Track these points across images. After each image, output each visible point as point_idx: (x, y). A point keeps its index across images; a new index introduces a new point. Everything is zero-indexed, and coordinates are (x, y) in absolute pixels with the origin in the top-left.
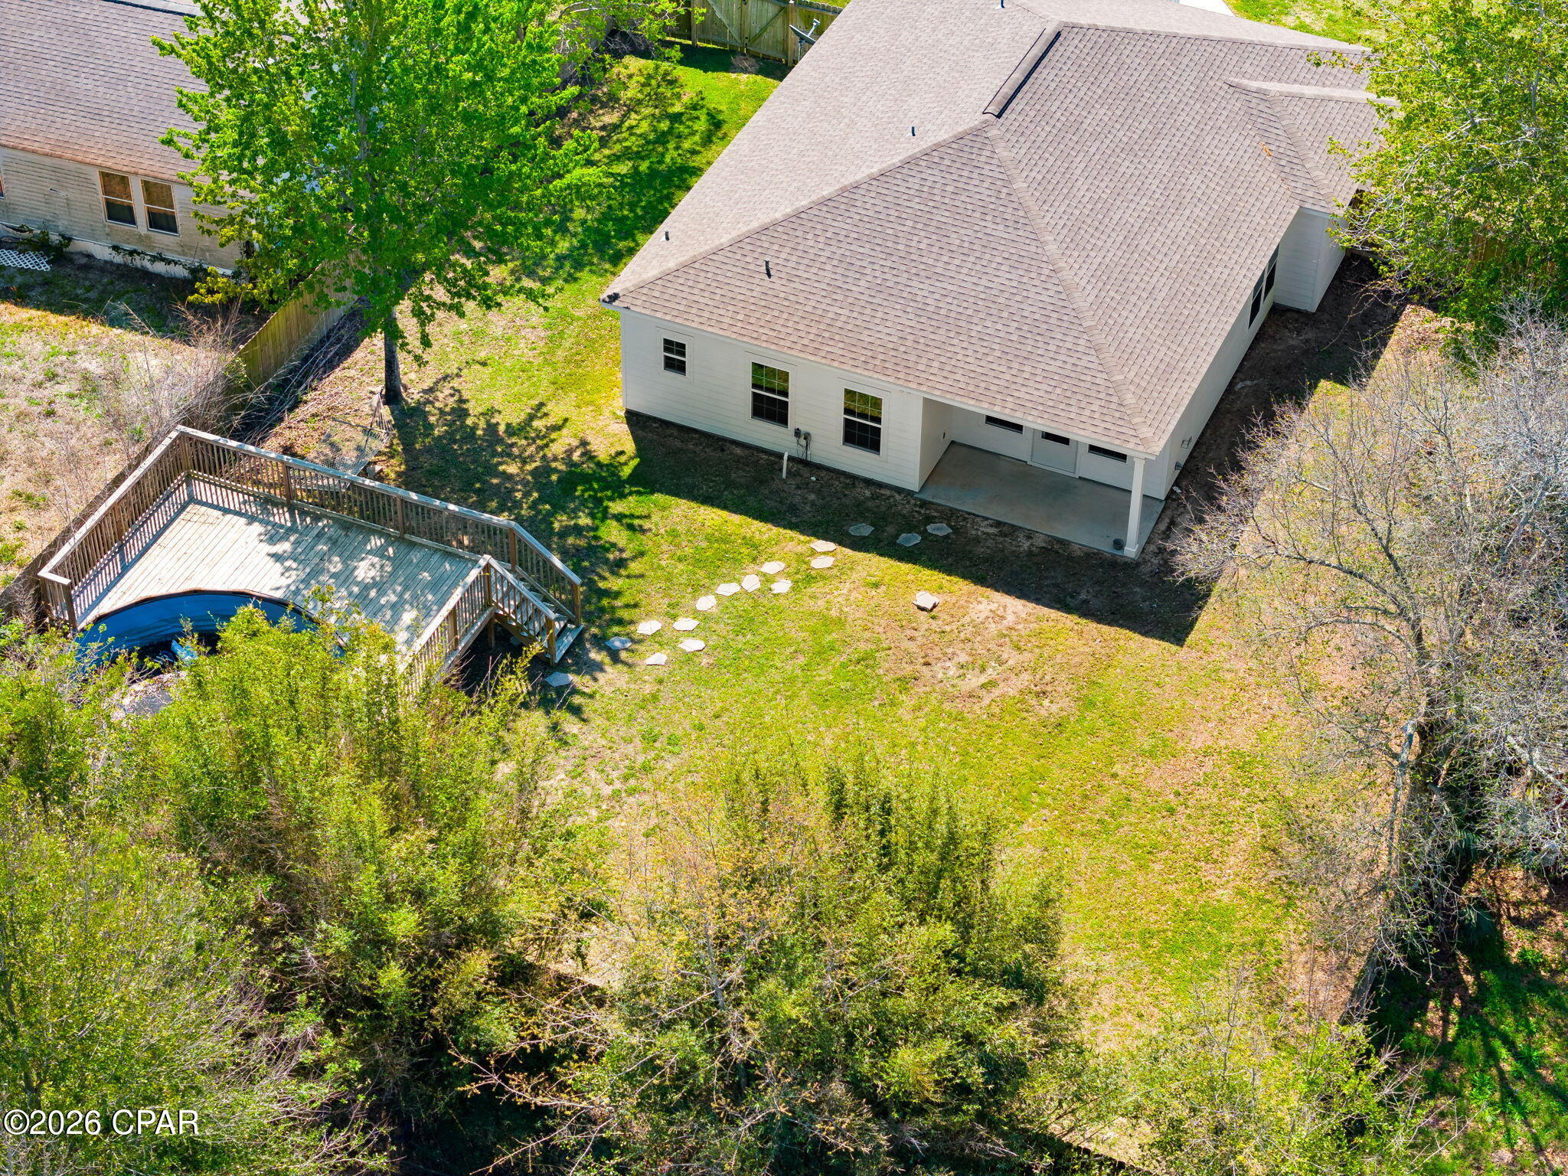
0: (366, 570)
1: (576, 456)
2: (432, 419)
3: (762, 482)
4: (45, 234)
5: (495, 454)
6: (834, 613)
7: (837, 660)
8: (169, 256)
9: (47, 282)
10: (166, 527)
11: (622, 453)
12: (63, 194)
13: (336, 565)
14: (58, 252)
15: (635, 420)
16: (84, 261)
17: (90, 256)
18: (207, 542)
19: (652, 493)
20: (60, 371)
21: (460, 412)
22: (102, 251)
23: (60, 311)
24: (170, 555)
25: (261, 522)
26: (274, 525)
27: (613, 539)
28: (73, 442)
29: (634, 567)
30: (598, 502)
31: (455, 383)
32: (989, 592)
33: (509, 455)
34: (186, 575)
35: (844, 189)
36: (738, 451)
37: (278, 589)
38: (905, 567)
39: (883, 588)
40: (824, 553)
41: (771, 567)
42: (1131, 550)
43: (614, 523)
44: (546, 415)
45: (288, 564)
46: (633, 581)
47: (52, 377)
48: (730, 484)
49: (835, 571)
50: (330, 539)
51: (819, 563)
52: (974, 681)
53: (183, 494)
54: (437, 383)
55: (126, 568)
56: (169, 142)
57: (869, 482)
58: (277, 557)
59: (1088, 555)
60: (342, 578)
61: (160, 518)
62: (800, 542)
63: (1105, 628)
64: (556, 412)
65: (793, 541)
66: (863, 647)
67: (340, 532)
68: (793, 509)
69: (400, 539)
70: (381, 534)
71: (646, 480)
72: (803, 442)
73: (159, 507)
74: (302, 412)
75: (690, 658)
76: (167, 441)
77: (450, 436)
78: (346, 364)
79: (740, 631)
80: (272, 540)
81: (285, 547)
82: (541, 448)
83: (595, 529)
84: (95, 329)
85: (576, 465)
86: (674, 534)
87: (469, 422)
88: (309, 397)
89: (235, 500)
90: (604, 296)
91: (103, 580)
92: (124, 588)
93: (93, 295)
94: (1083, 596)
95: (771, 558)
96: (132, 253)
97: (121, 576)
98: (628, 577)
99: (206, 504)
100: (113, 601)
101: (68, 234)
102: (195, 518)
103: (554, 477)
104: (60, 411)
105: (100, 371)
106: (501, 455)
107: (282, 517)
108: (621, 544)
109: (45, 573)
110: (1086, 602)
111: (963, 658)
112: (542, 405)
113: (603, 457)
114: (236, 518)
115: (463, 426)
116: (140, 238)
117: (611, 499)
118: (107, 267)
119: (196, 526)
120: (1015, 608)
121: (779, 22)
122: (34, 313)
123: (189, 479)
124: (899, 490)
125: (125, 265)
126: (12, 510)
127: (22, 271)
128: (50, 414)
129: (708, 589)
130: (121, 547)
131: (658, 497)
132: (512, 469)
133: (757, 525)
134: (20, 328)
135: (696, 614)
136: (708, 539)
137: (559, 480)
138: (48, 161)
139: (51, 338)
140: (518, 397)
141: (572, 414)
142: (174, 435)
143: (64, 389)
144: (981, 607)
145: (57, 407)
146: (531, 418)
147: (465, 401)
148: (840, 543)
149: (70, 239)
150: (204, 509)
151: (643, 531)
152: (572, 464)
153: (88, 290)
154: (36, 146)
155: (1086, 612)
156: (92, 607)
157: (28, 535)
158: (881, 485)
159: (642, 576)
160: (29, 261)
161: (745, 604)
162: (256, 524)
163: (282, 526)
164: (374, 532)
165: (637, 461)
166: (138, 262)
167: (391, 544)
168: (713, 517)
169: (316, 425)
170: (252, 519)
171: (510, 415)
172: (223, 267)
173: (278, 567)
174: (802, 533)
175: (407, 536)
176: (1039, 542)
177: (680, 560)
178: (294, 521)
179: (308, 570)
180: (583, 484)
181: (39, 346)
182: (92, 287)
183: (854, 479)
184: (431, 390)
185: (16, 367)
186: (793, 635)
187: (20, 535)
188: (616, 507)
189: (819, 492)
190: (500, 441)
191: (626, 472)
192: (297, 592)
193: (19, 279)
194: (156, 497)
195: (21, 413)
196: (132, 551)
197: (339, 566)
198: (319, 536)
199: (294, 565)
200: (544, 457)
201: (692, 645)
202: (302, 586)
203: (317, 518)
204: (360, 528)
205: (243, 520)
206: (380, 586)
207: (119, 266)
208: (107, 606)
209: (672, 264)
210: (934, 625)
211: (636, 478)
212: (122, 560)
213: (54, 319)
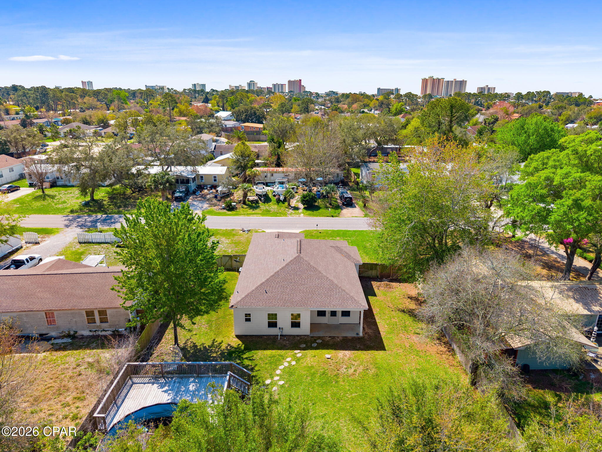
0: (192, 387)
1: (229, 348)
2: (189, 349)
3: (275, 342)
4: (69, 332)
5: (208, 353)
6: (310, 365)
7: (318, 376)
8: (106, 329)
9: (71, 344)
10: (128, 393)
11: (239, 344)
12: (74, 320)
13: (183, 389)
14: (73, 337)
15: (238, 337)
16: (81, 337)
17: (82, 335)
18: (142, 393)
19: (251, 351)
20: (80, 363)
21: (195, 346)
22: (86, 333)
23: (77, 349)
24: (131, 401)
25: (156, 383)
26: (160, 383)
27: (247, 364)
28: (89, 380)
29: (256, 368)
30: (240, 356)
31: (191, 340)
32: (339, 351)
33: (212, 352)
34: (138, 404)
35: (276, 273)
36: (265, 337)
37: (168, 400)
38: (318, 351)
39: (317, 357)
40: (299, 353)
41: (289, 359)
42: (361, 334)
43: (246, 360)
44: (216, 341)
45: (169, 392)
46: (258, 372)
47: (78, 365)
48: (268, 344)
49: (303, 356)
50: (178, 382)
51: (299, 355)
52: (351, 371)
53: (130, 382)
54: (186, 341)
55: (119, 408)
56: (113, 289)
57: (298, 336)
58: (165, 391)
59: (352, 338)
60: (186, 391)
61: (125, 391)
62: (291, 352)
63: (369, 352)
64: (219, 340)
65: (290, 353)
66: (322, 371)
67: (180, 380)
68: (285, 346)
69: (198, 377)
70: (192, 377)
71: (248, 349)
72: (281, 330)
73: (124, 388)
74: (154, 356)
75: (282, 386)
76: (124, 368)
77: (195, 352)
78: (161, 343)
79: (290, 376)
80: (162, 387)
81: (166, 388)
82: (219, 349)
83: (242, 362)
84: (88, 351)
85: (229, 350)
86: (261, 359)
87: (198, 347)
88: (154, 352)
89: (146, 380)
90: (230, 306)
91: (112, 413)
92: (120, 414)
93: (85, 344)
94: (358, 346)
95: (287, 357)
96: (95, 331)
97: (117, 411)
98: (256, 371)
99: (138, 383)
100: (117, 418)
101: (76, 331)
102: (136, 388)
103: (226, 354)
104: (83, 373)
105: (92, 361)
106: (210, 352)
107: (162, 381)
108: (250, 364)
109: (95, 415)
110: (360, 347)
111: (345, 366)
112: (214, 340)
113: (235, 346)
114: (148, 384)
115: (197, 349)
116: (98, 326)
117: (242, 355)
118: (88, 337)
119: (137, 390)
120: (347, 353)
121: (230, 261)
122: (69, 352)
123: (130, 378)
124: (305, 336)
125: (93, 335)
126: (74, 403)
127: (63, 343)
128: (80, 375)
129: (277, 369)
130: (115, 403)
131: (253, 351)
132: (215, 355)
133: (279, 351)
134: (66, 356)
135: (278, 375)
136: (270, 357)
137: (227, 354)
138: (70, 312)
139: (76, 356)
140: (208, 339)
141: (223, 339)
142: (126, 366)
143: (83, 367)
144: (340, 354)
145: (82, 372)
146: (213, 343)
147: (195, 343)
148: (300, 350)
149: (77, 332)
150: (138, 385)
151: (254, 360)
152: (228, 350)
153: (84, 343)
154: (66, 308)
155: (362, 350)
156: (111, 423)
157: (81, 409)
158: (300, 336)
159: (259, 370)
160: (65, 340)
161: (287, 370)
162: (155, 384)
163: (163, 383)
164: (190, 377)
165: (243, 345)
166: (97, 333)
167: (196, 379)
168: (269, 352)
169: (159, 358)
170: (153, 383)
171: (208, 344)
172: (122, 328)
173: (166, 394)
174: (291, 350)
175: (200, 375)
176: (341, 338)
177: (266, 364)
178: (166, 380)
179: (175, 392)
180: (234, 353)
181: (73, 359)
182: (85, 342)
183: (294, 336)
184: (185, 343)
185: (67, 366)
186: (303, 373)
187: (78, 409)
188: (245, 356)
189: (288, 341)
190: (209, 350)
191: (243, 348)
192: (175, 399)
193: (63, 345)
194: (122, 385)
195: (71, 377)
196: (119, 402)
197: (184, 388)
198: (174, 382)
199: (171, 392)
200: (221, 350)
201: (282, 383)
202: (175, 397)
203: (172, 378)
204: (186, 377)
205: (151, 384)
206: (198, 390)
207: (91, 336)
208: (115, 421)
209: (243, 296)
210: (333, 361)
211: (245, 349)
212: (117, 406)
213: (75, 352)
